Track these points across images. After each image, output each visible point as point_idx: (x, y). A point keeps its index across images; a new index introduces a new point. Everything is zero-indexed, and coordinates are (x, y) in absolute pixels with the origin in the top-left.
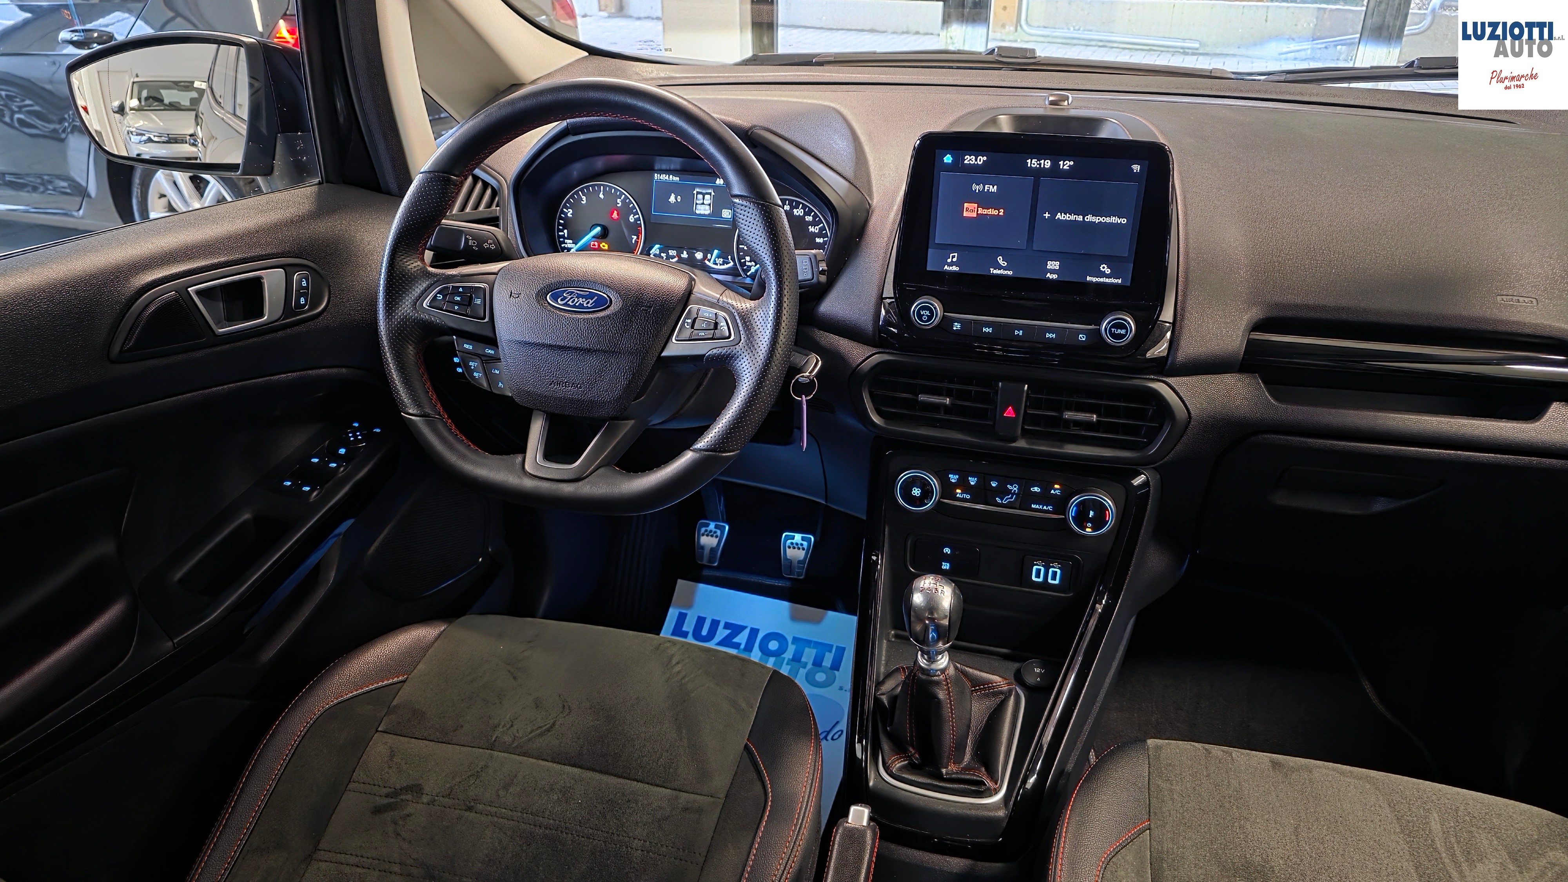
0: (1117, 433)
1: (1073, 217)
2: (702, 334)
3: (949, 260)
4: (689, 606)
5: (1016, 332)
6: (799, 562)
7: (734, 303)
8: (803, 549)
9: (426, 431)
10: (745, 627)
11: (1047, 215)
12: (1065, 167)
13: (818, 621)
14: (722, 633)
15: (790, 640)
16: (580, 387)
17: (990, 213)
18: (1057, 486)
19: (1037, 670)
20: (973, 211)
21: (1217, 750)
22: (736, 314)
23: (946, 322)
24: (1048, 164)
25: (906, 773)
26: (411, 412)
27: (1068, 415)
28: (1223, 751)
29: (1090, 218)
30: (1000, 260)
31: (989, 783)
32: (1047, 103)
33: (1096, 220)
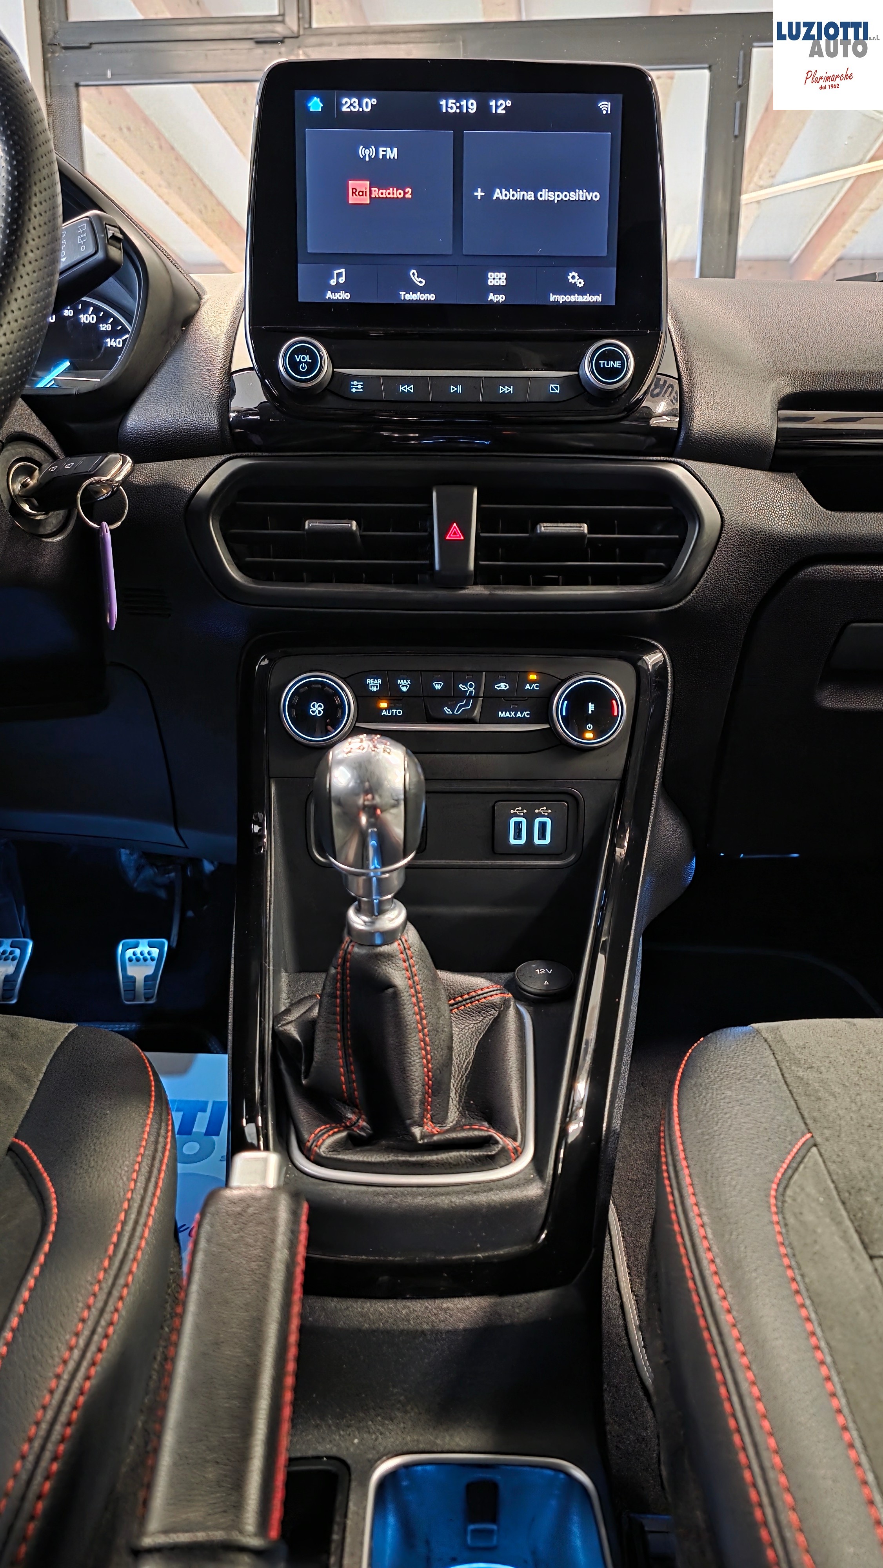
1: (519, 195)
3: (333, 282)
5: (453, 389)
6: (148, 981)
8: (152, 959)
11: (479, 194)
12: (500, 111)
17: (391, 196)
18: (533, 677)
19: (542, 972)
20: (363, 193)
23: (339, 378)
24: (471, 106)
25: (344, 1153)
27: (547, 530)
29: (545, 195)
30: (413, 274)
31: (503, 1140)
33: (554, 196)
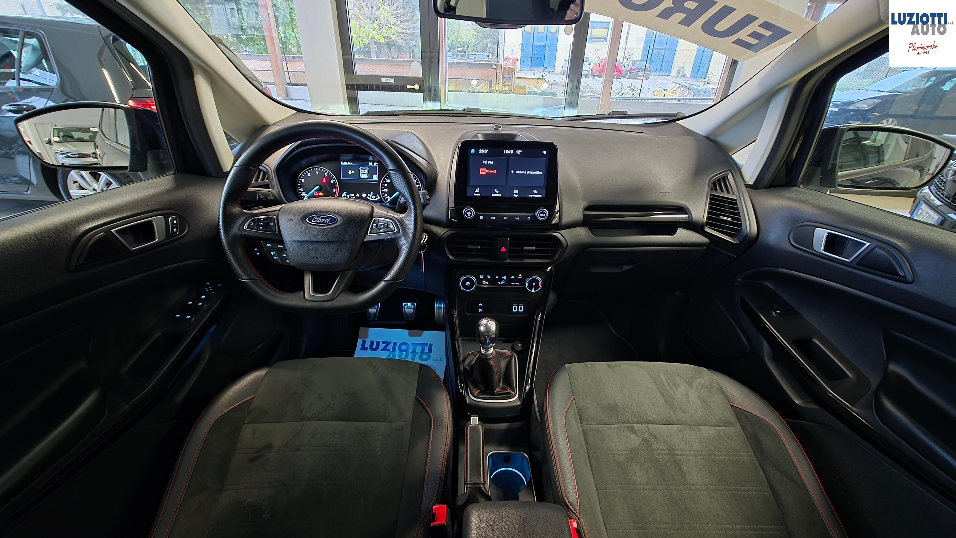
0: (541, 253)
1: (522, 172)
2: (382, 230)
3: (476, 192)
4: (366, 337)
5: (504, 218)
6: (411, 314)
7: (395, 216)
8: (412, 308)
9: (253, 286)
10: (391, 342)
12: (519, 153)
13: (420, 335)
14: (382, 346)
15: (410, 344)
16: (328, 259)
17: (491, 172)
18: (520, 275)
19: (520, 345)
20: (484, 171)
21: (588, 364)
22: (396, 220)
23: (477, 216)
24: (512, 152)
25: (480, 395)
26: (244, 279)
27: (526, 248)
28: (591, 364)
29: (529, 172)
30: (496, 190)
31: (512, 393)
32: (493, 129)
33: (531, 173)
